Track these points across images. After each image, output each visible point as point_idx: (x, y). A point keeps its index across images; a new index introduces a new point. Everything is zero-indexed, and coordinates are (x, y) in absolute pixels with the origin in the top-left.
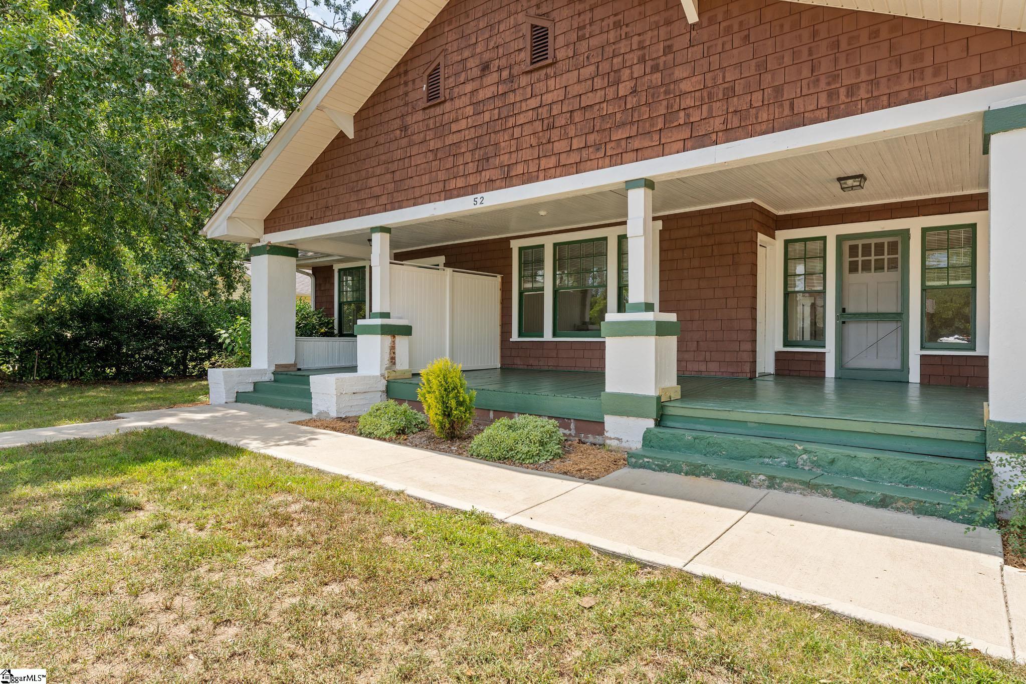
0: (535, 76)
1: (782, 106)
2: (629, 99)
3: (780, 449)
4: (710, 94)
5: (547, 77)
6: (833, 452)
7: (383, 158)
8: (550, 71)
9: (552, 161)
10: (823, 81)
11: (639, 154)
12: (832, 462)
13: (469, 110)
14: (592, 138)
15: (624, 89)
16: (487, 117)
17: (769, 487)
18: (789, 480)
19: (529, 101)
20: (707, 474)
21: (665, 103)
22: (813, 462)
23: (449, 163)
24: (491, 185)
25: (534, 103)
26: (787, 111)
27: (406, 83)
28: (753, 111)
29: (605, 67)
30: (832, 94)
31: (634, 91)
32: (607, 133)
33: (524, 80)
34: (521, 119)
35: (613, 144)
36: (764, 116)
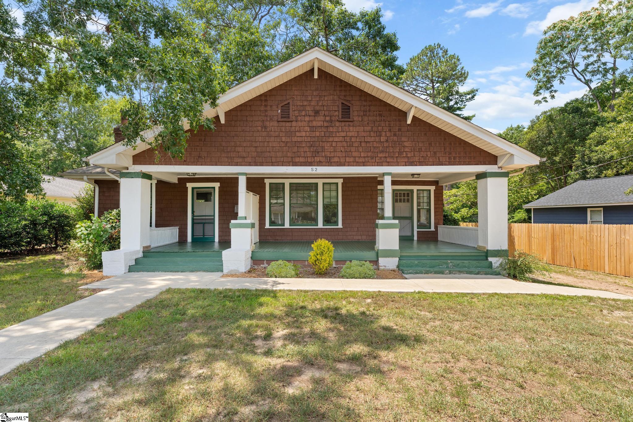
0: (343, 124)
1: (436, 158)
2: (385, 143)
3: (444, 262)
4: (414, 148)
5: (349, 126)
6: (458, 262)
7: (248, 138)
8: (351, 124)
9: (352, 159)
10: (447, 154)
11: (389, 164)
12: (458, 265)
13: (308, 129)
14: (369, 154)
15: (383, 139)
16: (318, 134)
17: (449, 274)
18: (455, 271)
19: (340, 133)
20: (431, 273)
21: (398, 148)
22: (453, 265)
23: (295, 149)
24: (320, 164)
25: (343, 134)
26: (438, 160)
27: (266, 106)
28: (428, 158)
29: (375, 129)
30: (450, 158)
31: (387, 141)
32: (376, 153)
33: (337, 124)
34: (336, 139)
35: (378, 158)
36: (431, 160)
